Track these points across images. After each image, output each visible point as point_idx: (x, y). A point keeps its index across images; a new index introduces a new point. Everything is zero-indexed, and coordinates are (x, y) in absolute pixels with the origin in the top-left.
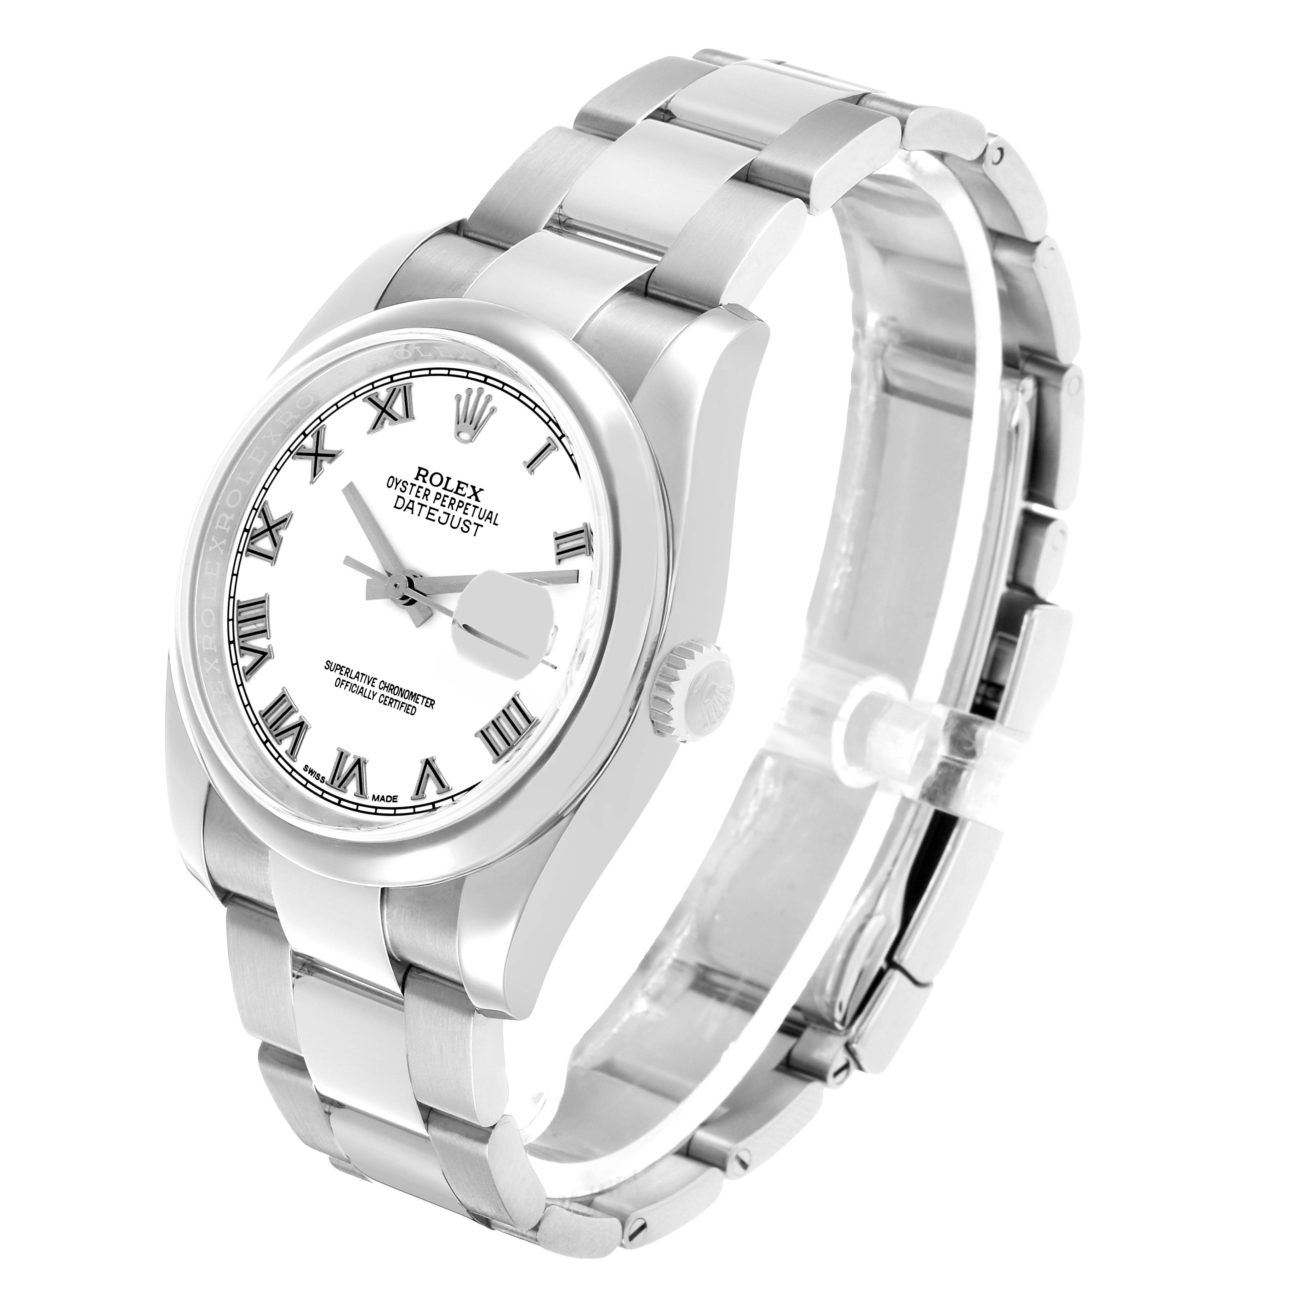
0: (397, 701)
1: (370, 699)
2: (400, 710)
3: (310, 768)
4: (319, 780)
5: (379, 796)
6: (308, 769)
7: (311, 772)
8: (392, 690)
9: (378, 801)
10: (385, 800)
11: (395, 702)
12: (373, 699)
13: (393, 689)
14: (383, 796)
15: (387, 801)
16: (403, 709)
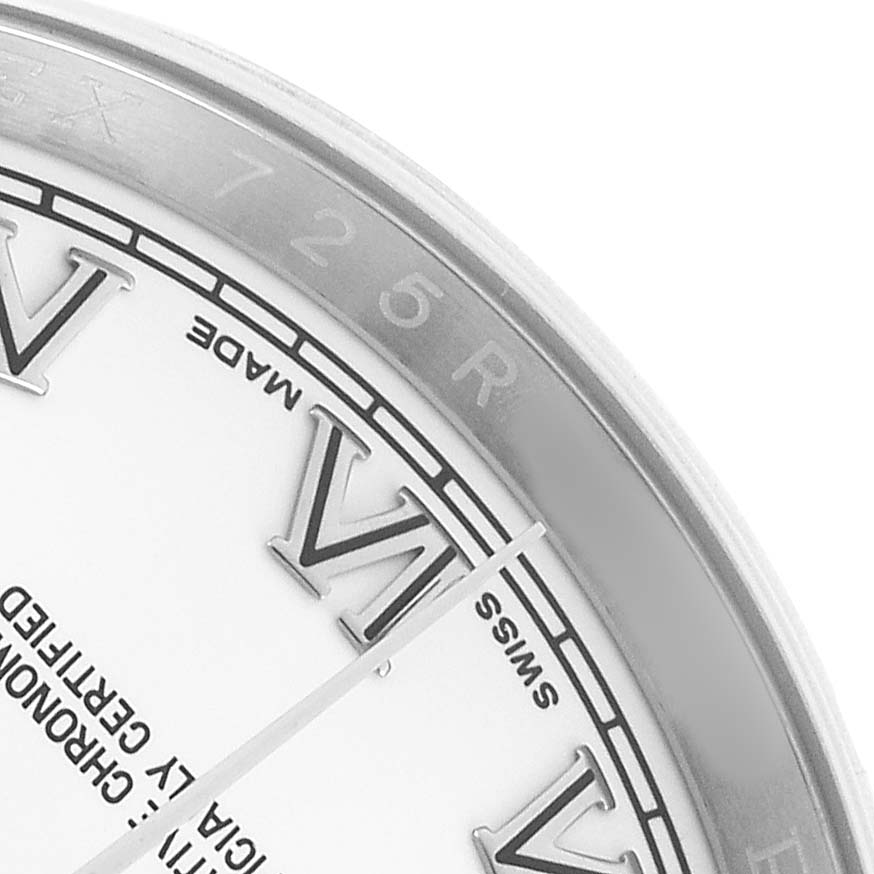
0: (74, 687)
1: (182, 768)
2: (70, 645)
3: (527, 683)
4: (503, 614)
5: (270, 389)
6: (536, 685)
7: (527, 668)
8: (80, 742)
9: (276, 374)
10: (244, 356)
11: (83, 689)
12: (174, 760)
13: (73, 741)
14: (251, 377)
15: (241, 348)
16: (57, 639)
